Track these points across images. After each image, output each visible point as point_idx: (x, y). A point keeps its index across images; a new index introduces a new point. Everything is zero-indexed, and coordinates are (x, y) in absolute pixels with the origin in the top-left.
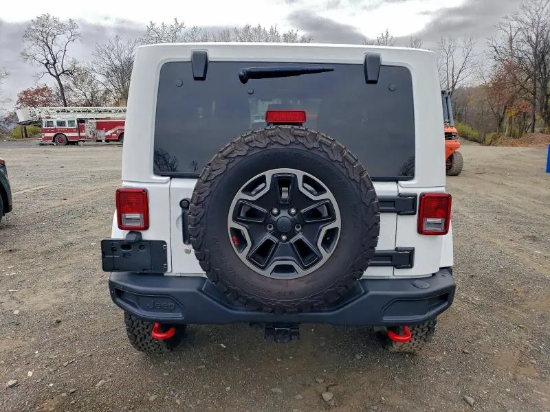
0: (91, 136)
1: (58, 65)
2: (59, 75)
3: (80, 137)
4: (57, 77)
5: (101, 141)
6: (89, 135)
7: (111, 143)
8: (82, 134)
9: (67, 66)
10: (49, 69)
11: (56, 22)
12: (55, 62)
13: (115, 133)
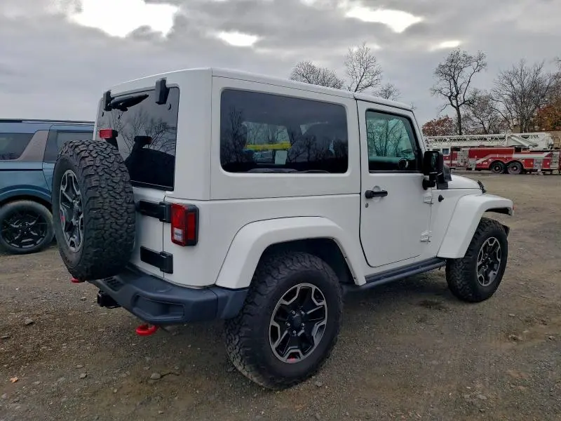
0: (462, 164)
1: (461, 96)
2: (459, 106)
3: (452, 165)
4: (457, 108)
5: (471, 169)
6: (460, 162)
7: (482, 171)
8: (454, 162)
9: (468, 96)
10: (451, 101)
11: (464, 56)
12: (458, 94)
13: (487, 161)
